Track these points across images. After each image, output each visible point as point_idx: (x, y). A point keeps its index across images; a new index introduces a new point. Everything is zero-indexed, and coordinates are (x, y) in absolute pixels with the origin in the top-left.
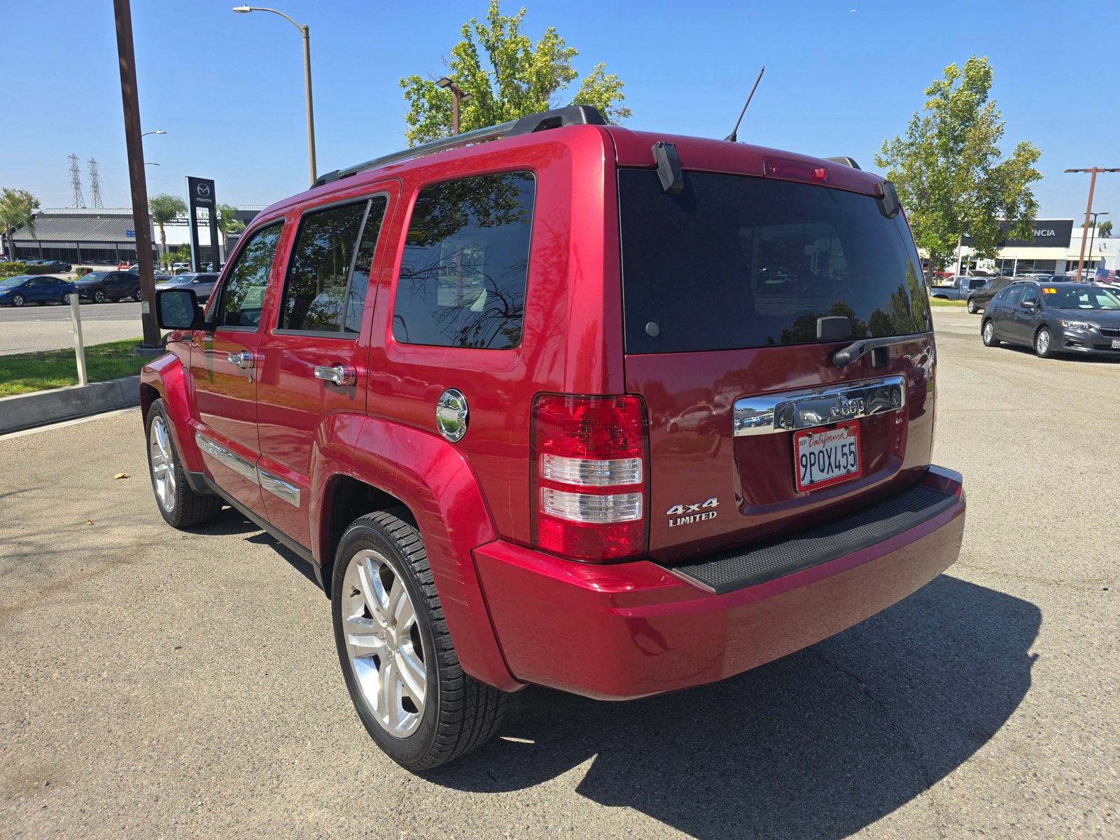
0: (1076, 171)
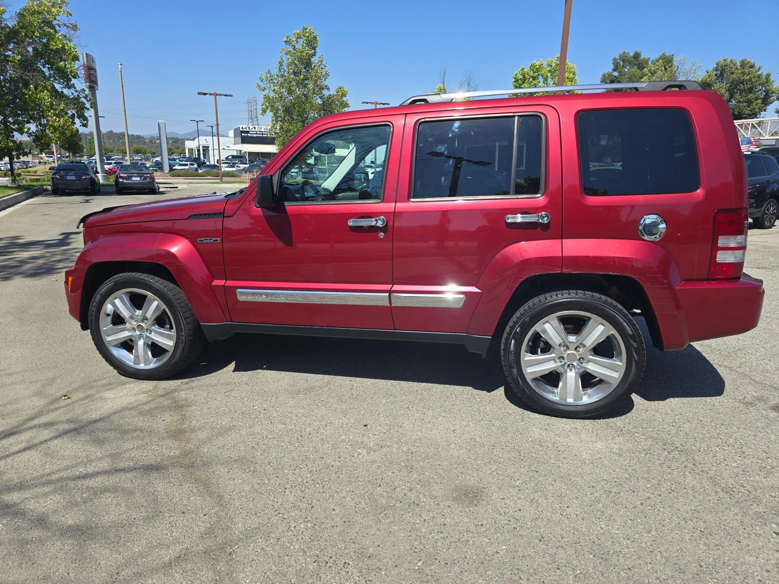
0: (367, 103)
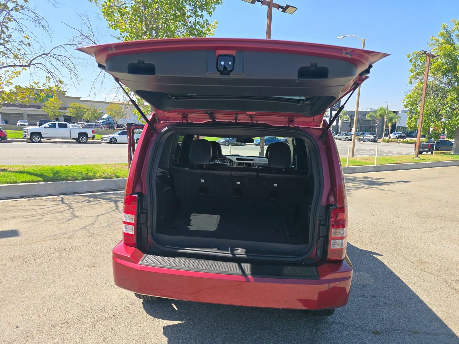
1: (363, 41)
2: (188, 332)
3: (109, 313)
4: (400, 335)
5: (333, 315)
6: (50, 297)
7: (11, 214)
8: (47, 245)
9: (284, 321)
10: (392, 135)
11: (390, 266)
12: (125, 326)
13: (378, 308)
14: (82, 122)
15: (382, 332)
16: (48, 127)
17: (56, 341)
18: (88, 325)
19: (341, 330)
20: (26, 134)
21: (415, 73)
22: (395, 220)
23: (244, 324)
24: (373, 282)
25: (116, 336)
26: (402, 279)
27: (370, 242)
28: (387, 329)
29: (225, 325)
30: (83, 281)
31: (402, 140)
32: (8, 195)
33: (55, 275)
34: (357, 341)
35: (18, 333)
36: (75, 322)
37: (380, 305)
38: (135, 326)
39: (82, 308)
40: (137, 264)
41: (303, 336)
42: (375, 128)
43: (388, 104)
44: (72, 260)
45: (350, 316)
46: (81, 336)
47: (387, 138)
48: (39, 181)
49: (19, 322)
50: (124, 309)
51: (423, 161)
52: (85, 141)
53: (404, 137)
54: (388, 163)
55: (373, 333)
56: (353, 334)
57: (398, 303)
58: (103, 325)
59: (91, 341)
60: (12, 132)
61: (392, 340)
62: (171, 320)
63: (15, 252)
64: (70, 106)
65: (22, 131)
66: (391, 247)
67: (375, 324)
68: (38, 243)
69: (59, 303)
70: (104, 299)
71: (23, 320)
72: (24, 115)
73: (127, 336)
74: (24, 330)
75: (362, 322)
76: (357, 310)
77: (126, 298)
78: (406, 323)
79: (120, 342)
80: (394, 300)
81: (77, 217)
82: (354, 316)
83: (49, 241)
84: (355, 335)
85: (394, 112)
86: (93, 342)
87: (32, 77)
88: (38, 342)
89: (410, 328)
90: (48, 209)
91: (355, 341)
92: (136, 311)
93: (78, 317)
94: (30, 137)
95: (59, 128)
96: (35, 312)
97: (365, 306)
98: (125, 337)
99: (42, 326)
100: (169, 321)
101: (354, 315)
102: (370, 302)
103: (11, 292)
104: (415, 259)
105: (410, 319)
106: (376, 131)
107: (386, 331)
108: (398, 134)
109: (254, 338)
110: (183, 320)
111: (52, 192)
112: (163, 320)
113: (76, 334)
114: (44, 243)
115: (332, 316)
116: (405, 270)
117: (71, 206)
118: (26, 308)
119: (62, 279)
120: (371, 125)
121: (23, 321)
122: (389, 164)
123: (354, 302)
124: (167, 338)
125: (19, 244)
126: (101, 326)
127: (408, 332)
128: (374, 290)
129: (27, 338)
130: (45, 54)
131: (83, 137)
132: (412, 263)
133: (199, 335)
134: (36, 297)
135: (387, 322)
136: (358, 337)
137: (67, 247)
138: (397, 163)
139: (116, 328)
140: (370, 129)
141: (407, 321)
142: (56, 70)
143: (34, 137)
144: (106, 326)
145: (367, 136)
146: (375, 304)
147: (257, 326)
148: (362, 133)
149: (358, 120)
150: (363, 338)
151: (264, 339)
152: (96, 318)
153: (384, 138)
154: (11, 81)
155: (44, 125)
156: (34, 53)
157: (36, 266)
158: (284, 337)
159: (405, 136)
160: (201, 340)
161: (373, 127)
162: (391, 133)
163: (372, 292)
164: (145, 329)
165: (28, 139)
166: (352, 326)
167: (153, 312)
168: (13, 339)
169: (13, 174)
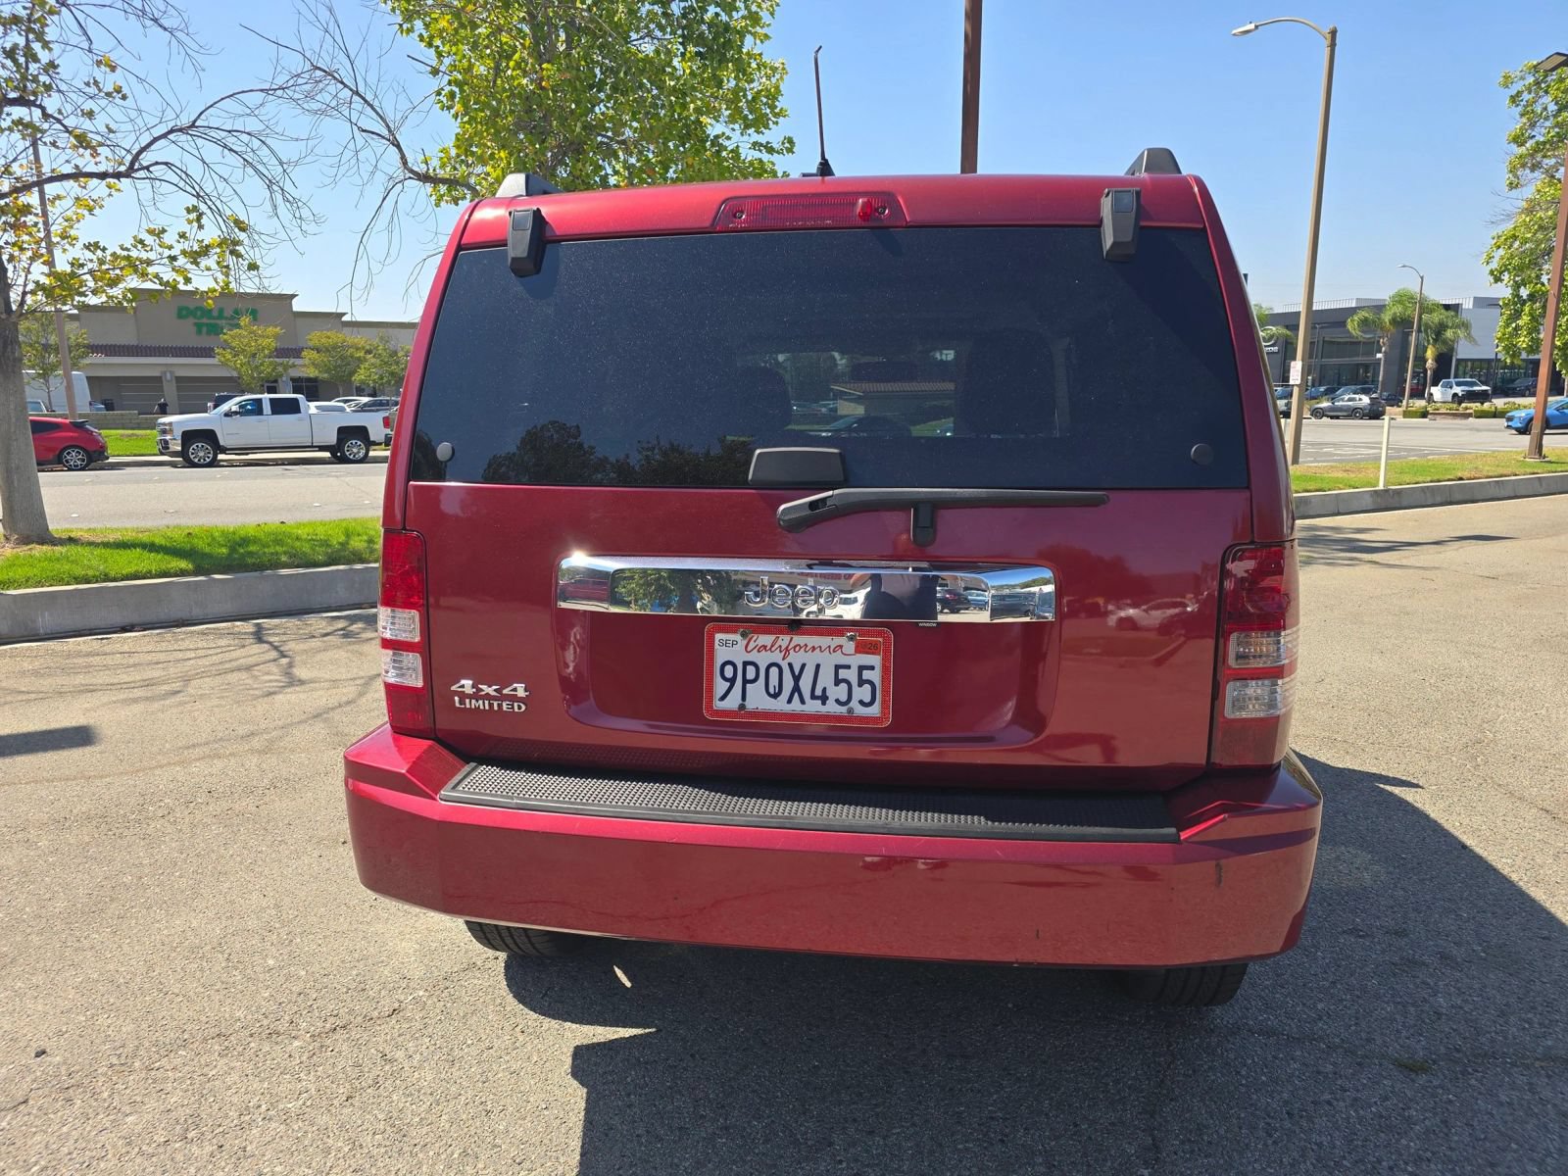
1: (1329, 36)
2: (670, 1066)
3: (378, 1002)
4: (1509, 1075)
5: (1237, 1000)
6: (174, 949)
7: (80, 679)
8: (189, 778)
9: (1040, 1025)
10: (1437, 392)
11: (1456, 823)
12: (432, 1048)
13: (1414, 973)
14: (352, 396)
15: (1435, 1062)
16: (236, 413)
17: (172, 1101)
18: (296, 1043)
19: (1270, 1058)
20: (168, 437)
21: (1530, 144)
22: (1465, 664)
23: (886, 1036)
24: (1393, 881)
25: (398, 1082)
26: (1506, 871)
27: (1370, 741)
28: (1458, 1051)
29: (811, 1040)
30: (297, 892)
31: (1475, 406)
32: (78, 622)
33: (202, 873)
34: (1338, 1100)
35: (39, 1074)
36: (251, 1036)
37: (1424, 964)
38: (469, 1046)
39: (284, 986)
40: (434, 799)
41: (1117, 1082)
42: (1374, 369)
43: (1422, 278)
44: (268, 822)
45: (1304, 1004)
46: (266, 1085)
47: (1420, 403)
48: (183, 573)
49: (50, 1034)
50: (437, 988)
51: (1560, 469)
52: (361, 455)
53: (1482, 397)
54: (1429, 479)
55: (1400, 1065)
56: (1319, 1072)
57: (1495, 956)
58: (354, 1043)
59: (301, 1102)
60: (122, 435)
61: (1480, 1093)
62: (604, 1023)
63: (75, 799)
64: (311, 344)
65: (155, 431)
66: (1454, 759)
67: (1404, 1033)
68: (158, 772)
69: (202, 970)
70: (365, 952)
71: (64, 1030)
72: (163, 379)
73: (437, 1081)
74: (65, 1063)
75: (1353, 1028)
76: (1332, 982)
77: (446, 947)
78: (1532, 1027)
79: (408, 1104)
80: (1480, 945)
81: (302, 682)
82: (1320, 1006)
83: (198, 764)
84: (1326, 1077)
85: (1447, 307)
86: (308, 1103)
87: (148, 217)
88: (106, 1105)
89: (1550, 1048)
90: (206, 662)
91: (1327, 1096)
92: (481, 994)
93: (266, 1017)
94: (180, 448)
95: (273, 413)
96: (112, 1001)
97: (1361, 969)
98: (431, 1087)
99: (130, 1047)
100: (600, 1030)
101: (1321, 1000)
102: (1383, 951)
103: (40, 933)
104: (1553, 796)
105: (1548, 1012)
106: (1380, 379)
107: (1451, 1060)
108: (1459, 384)
109: (922, 1086)
110: (653, 1022)
111: (228, 608)
112: (574, 1026)
113: (251, 1077)
114: (178, 769)
115: (1232, 1006)
116: (1514, 836)
117: (282, 649)
118: (83, 985)
119: (227, 885)
120: (1360, 359)
121: (67, 1032)
122: (1431, 482)
123: (1319, 953)
124: (585, 1090)
125: (92, 774)
126: (345, 1047)
127: (1543, 1064)
128: (1396, 909)
129: (71, 1091)
130: (180, 130)
131: (354, 442)
132: (1542, 809)
133: (708, 1079)
134: (126, 948)
135: (1455, 1027)
136: (1339, 1082)
137: (255, 783)
138: (1461, 479)
139: (400, 1054)
140: (1358, 372)
141: (1536, 1020)
142: (221, 185)
143: (194, 446)
144: (364, 1048)
145: (1346, 397)
146: (1402, 959)
147: (936, 1043)
148: (1326, 390)
149: (1312, 343)
150: (1360, 1088)
151: (961, 1090)
152: (332, 1020)
153: (1408, 403)
154: (72, 233)
155: (225, 407)
156: (142, 125)
157: (142, 843)
158: (1039, 1085)
159: (1487, 391)
160: (717, 1096)
161: (1366, 367)
162: (1435, 383)
163: (1386, 916)
164: (507, 1058)
165: (175, 454)
166: (1315, 1040)
167: (542, 998)
168: (20, 1096)
169: (97, 551)
